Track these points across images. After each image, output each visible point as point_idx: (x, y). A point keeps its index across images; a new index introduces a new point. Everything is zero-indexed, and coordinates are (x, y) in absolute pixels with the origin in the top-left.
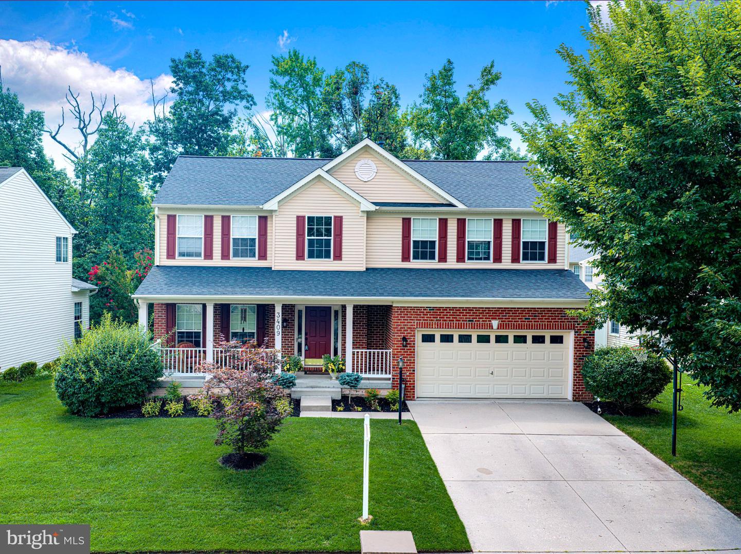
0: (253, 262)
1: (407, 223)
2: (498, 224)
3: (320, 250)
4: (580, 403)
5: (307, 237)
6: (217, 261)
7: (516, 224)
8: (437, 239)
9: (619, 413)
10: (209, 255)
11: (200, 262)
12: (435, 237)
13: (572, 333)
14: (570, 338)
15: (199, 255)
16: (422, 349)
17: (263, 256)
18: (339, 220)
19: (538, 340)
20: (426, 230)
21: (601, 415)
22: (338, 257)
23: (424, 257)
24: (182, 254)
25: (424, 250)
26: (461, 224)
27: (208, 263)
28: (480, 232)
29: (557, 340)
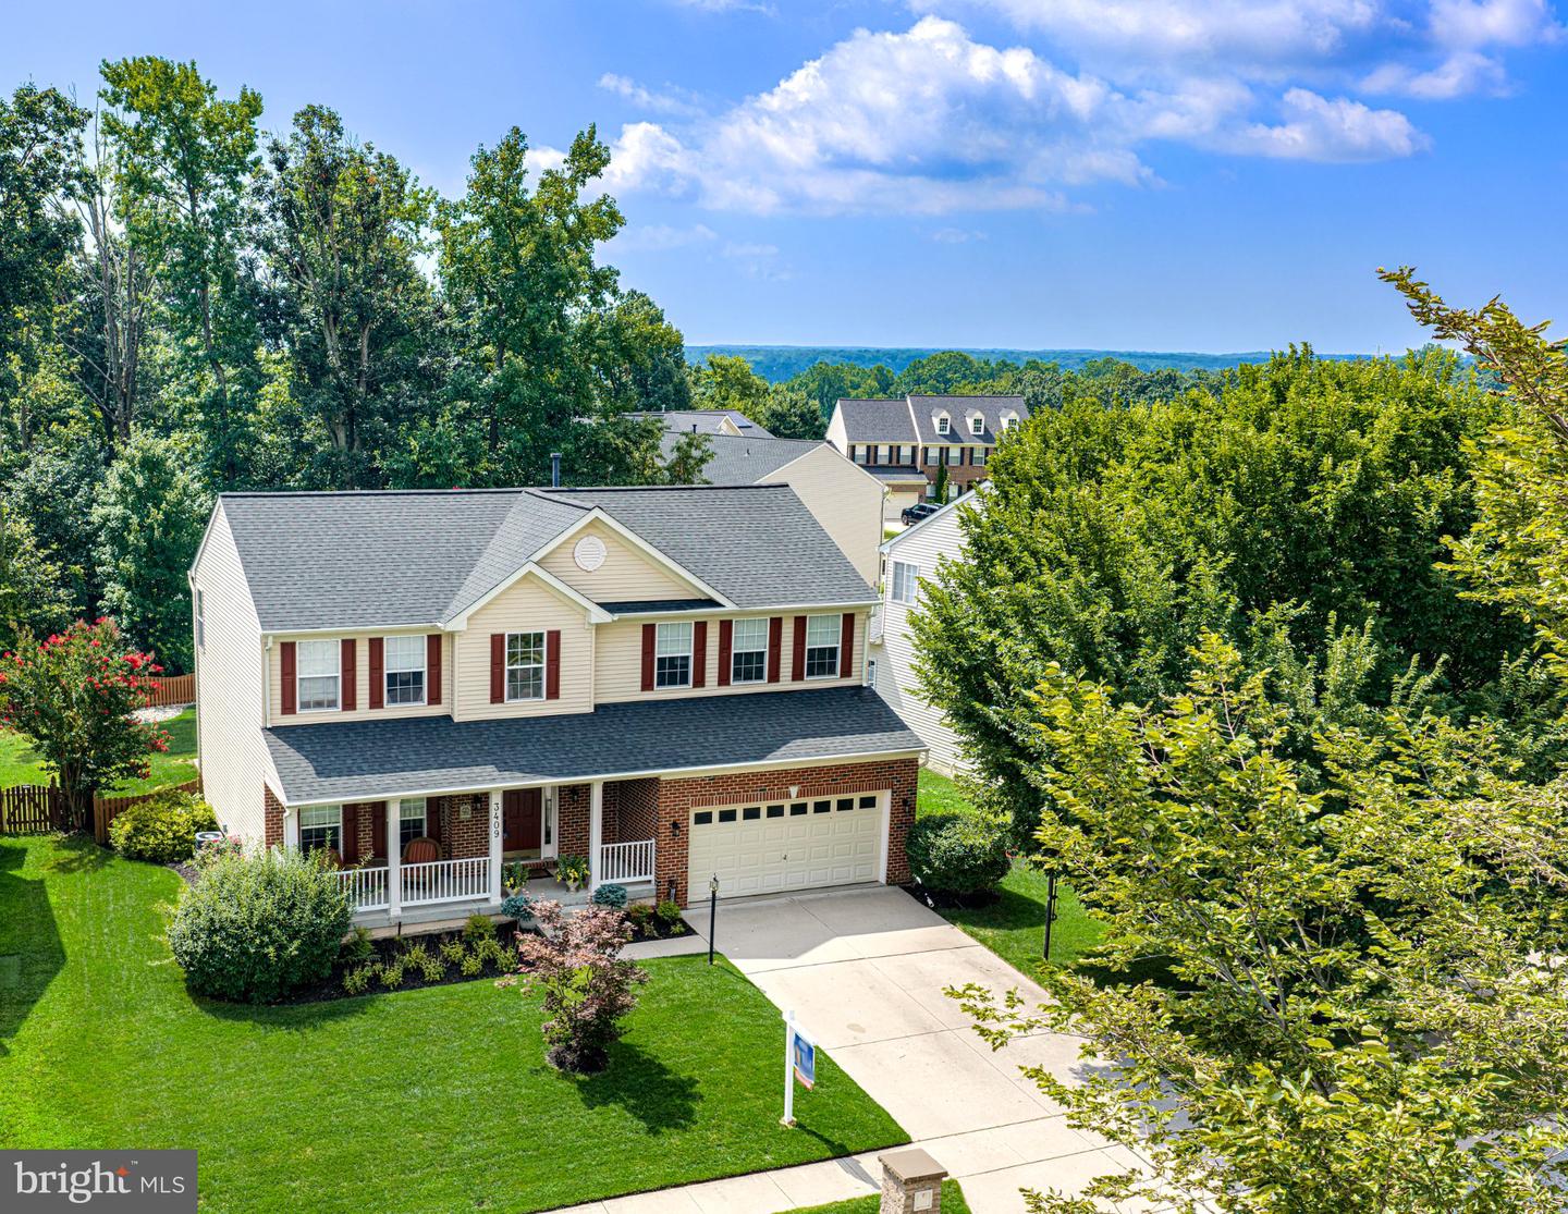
0: (420, 709)
1: (649, 631)
2: (776, 624)
3: (525, 685)
4: (897, 888)
5: (507, 667)
6: (363, 712)
7: (800, 622)
8: (691, 654)
9: (955, 905)
10: (350, 703)
11: (336, 715)
12: (689, 651)
13: (889, 792)
14: (884, 798)
15: (332, 704)
16: (696, 833)
17: (435, 698)
18: (555, 637)
19: (845, 805)
20: (675, 642)
21: (933, 909)
22: (553, 693)
23: (672, 682)
24: (305, 705)
25: (672, 671)
26: (726, 627)
27: (349, 716)
28: (751, 639)
29: (868, 803)
